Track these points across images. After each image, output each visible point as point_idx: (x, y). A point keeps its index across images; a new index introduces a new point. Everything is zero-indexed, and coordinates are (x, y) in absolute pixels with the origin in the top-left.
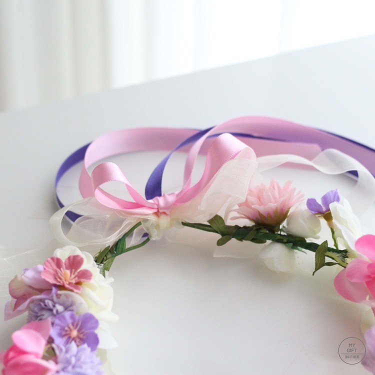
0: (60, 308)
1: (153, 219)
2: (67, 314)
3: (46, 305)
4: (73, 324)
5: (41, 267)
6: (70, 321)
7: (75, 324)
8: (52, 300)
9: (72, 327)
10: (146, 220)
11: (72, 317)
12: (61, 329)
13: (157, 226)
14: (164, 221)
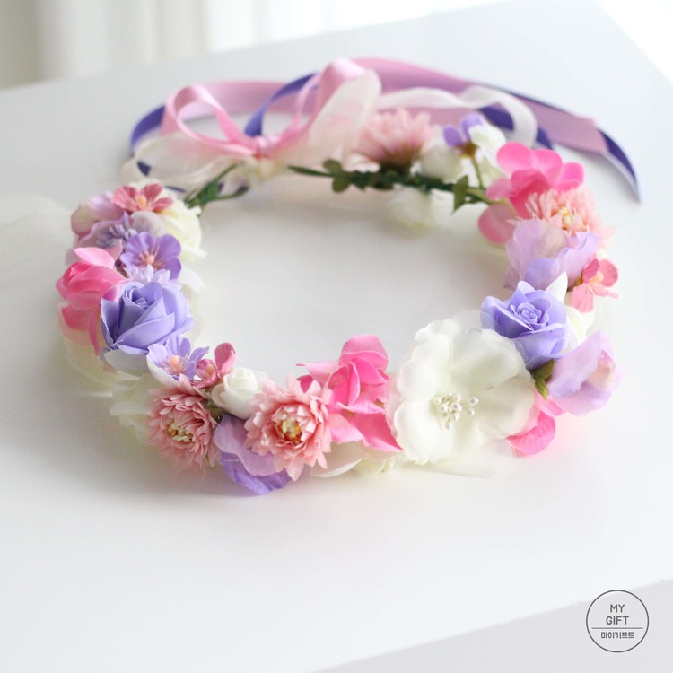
0: (133, 232)
1: (252, 162)
2: (142, 236)
3: (116, 232)
4: (149, 251)
5: (110, 195)
6: (145, 246)
7: (152, 250)
8: (123, 224)
9: (147, 253)
10: (243, 163)
11: (149, 240)
12: (134, 257)
13: (257, 172)
14: (266, 166)
